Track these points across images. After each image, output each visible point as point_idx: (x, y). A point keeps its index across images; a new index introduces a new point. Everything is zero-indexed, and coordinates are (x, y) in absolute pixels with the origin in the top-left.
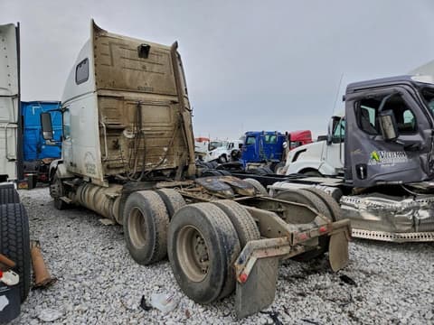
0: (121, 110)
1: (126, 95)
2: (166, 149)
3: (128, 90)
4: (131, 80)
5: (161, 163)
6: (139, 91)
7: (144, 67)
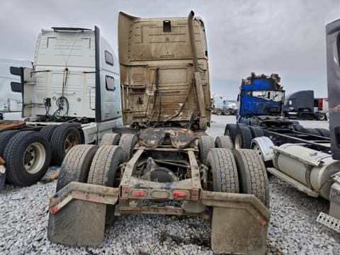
0: (145, 75)
1: (150, 63)
2: (181, 105)
3: (152, 59)
4: (155, 51)
5: (177, 116)
6: (162, 58)
7: (167, 39)
